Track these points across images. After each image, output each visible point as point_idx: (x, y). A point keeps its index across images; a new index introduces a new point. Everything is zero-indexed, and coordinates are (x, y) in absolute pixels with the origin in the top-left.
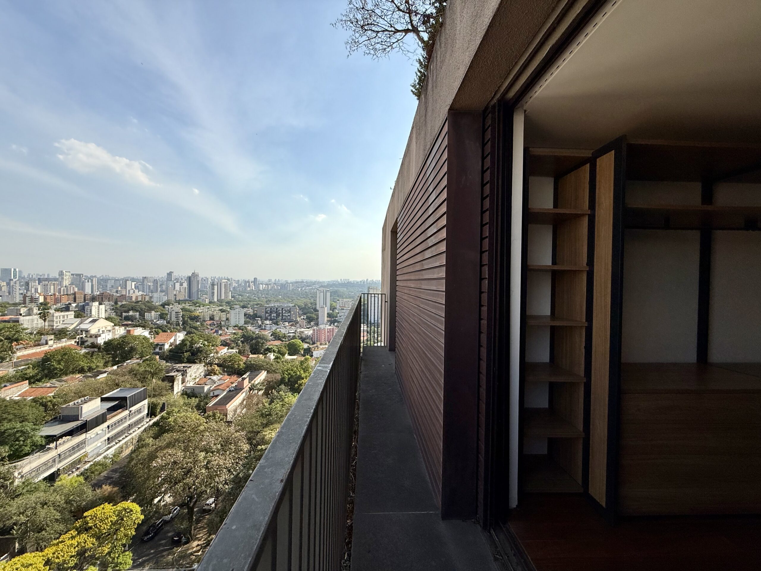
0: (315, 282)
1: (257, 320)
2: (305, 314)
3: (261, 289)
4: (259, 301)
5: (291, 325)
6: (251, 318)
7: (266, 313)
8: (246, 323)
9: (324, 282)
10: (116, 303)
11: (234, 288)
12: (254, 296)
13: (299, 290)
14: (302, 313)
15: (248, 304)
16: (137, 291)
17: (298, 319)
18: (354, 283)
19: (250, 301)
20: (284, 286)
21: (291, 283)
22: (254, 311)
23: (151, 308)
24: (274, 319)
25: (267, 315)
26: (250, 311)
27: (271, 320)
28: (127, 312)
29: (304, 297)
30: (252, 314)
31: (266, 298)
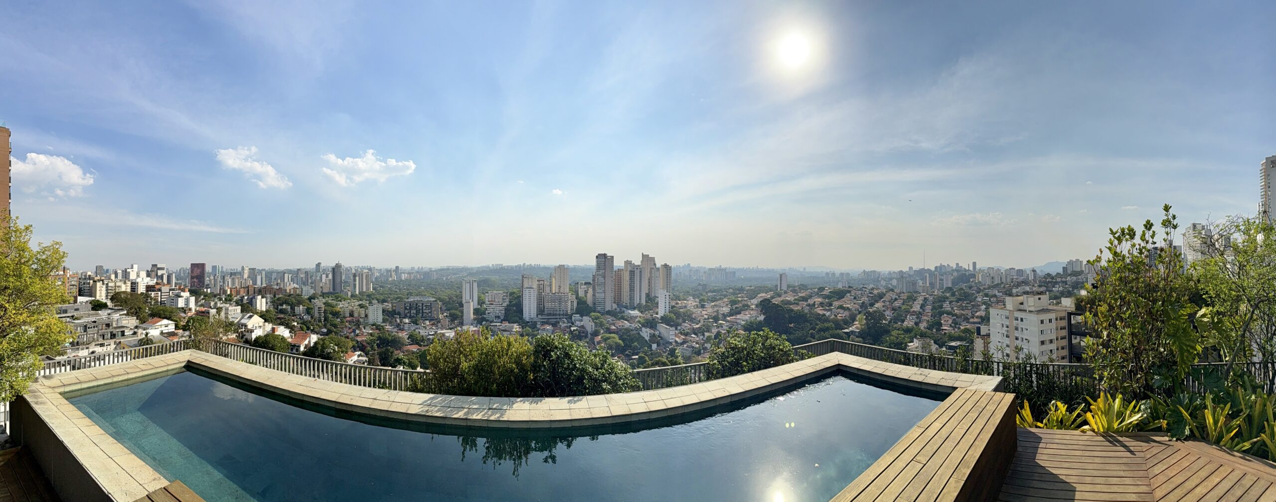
0: (463, 268)
1: (396, 317)
2: (449, 310)
3: (403, 278)
4: (400, 294)
5: (432, 325)
6: (389, 315)
7: (406, 309)
8: (384, 321)
9: (472, 269)
10: (275, 296)
11: (376, 278)
12: (396, 288)
13: (444, 279)
14: (445, 308)
15: (389, 297)
16: (292, 283)
17: (441, 316)
18: (507, 269)
19: (390, 294)
20: (428, 273)
21: (435, 271)
22: (393, 306)
23: (299, 303)
24: (414, 317)
25: (406, 311)
26: (388, 306)
27: (410, 317)
28: (282, 305)
29: (449, 289)
30: (390, 310)
31: (408, 290)
